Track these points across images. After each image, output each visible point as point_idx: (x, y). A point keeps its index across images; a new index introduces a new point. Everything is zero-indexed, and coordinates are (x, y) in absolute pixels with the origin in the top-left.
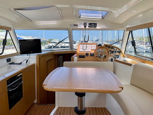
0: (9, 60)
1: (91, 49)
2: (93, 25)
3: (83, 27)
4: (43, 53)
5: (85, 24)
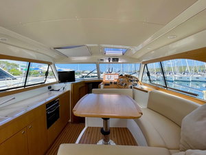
0: (49, 88)
1: (114, 78)
2: (116, 60)
4: (76, 82)
5: (109, 59)
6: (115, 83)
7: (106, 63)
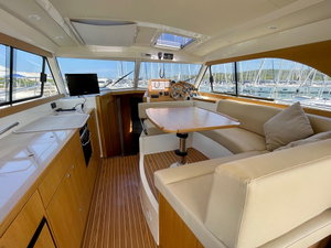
2: (169, 56)
3: (157, 58)
5: (160, 55)
6: (166, 94)
7: (155, 61)
